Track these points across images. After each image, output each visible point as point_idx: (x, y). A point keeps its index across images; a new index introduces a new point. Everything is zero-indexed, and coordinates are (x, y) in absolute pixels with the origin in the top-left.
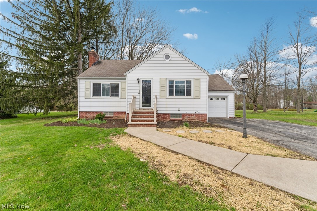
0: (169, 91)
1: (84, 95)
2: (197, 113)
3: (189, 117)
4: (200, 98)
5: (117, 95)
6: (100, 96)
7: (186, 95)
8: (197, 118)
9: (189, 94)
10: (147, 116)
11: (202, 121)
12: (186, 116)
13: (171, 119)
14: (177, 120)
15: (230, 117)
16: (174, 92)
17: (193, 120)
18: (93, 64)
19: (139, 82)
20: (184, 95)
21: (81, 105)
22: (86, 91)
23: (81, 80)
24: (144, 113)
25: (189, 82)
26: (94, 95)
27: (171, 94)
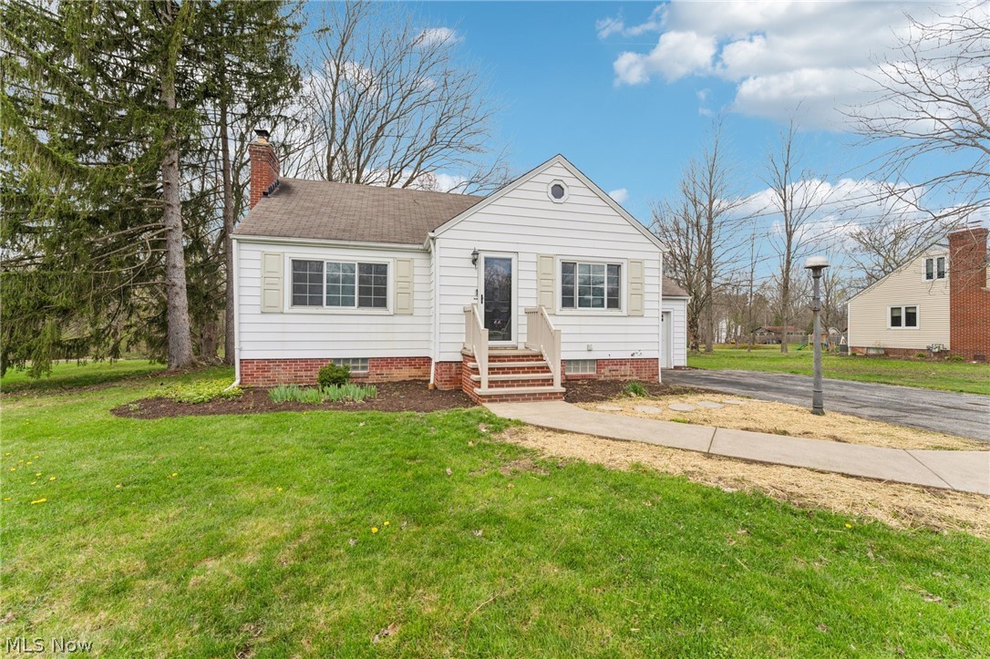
0: (563, 295)
1: (257, 301)
2: (636, 357)
3: (615, 367)
4: (642, 316)
5: (382, 303)
6: (321, 304)
7: (608, 307)
8: (634, 370)
9: (614, 303)
10: (524, 368)
11: (647, 379)
12: (608, 365)
13: (566, 376)
14: (584, 378)
15: (676, 368)
16: (577, 297)
17: (625, 378)
18: (267, 191)
19: (474, 261)
20: (603, 306)
21: (245, 337)
22: (267, 287)
23: (244, 247)
24: (509, 361)
25: (615, 269)
26: (297, 301)
27: (567, 302)
